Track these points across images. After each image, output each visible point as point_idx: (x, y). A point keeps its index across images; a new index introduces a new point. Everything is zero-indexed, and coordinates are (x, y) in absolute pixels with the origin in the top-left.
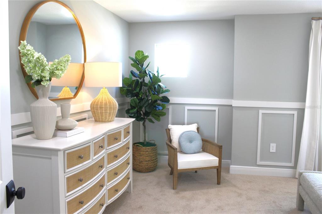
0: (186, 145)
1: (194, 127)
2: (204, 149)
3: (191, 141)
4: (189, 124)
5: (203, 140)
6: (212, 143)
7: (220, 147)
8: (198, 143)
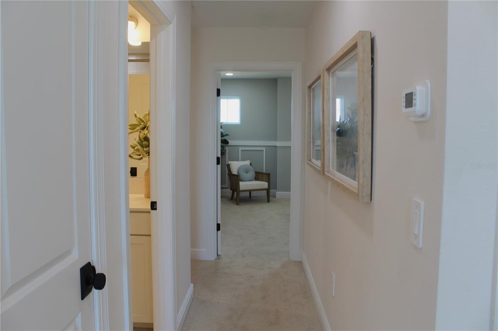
0: (243, 175)
1: (247, 163)
2: (256, 179)
3: (247, 172)
4: (243, 160)
5: (256, 173)
6: (262, 173)
7: (269, 175)
8: (252, 174)
